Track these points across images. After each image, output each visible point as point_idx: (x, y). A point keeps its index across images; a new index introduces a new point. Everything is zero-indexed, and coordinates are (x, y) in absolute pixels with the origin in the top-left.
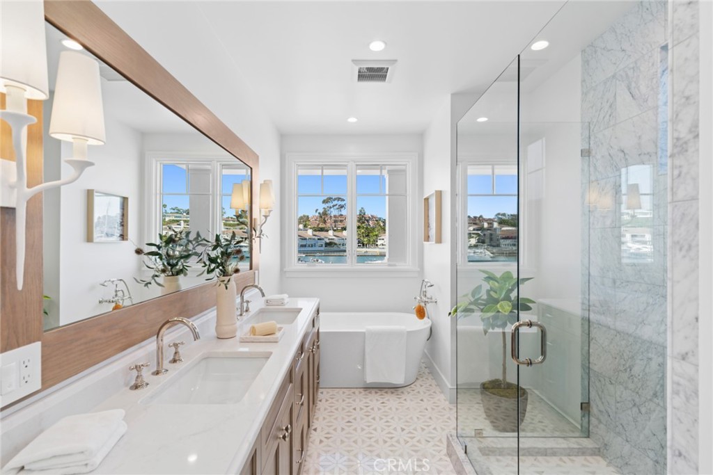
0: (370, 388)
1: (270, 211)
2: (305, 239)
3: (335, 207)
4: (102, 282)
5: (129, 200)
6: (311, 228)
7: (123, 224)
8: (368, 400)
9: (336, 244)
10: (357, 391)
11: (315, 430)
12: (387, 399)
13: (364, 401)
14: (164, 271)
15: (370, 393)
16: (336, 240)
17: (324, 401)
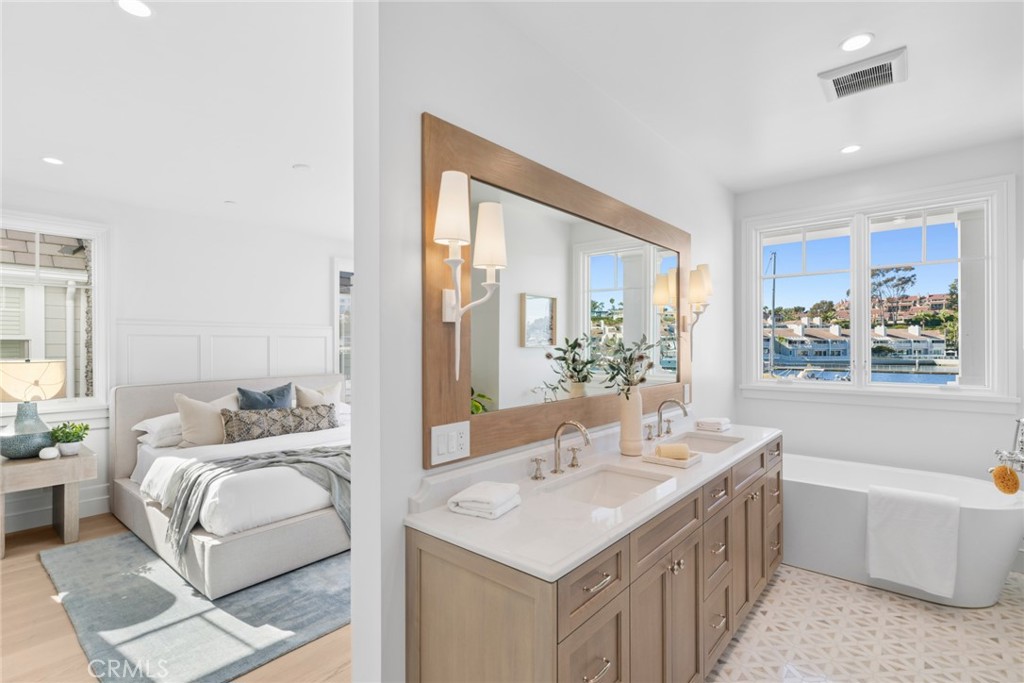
0: (878, 588)
1: (705, 306)
2: (825, 342)
3: (890, 284)
4: (533, 388)
5: (558, 300)
6: (837, 323)
7: (552, 328)
8: (869, 605)
9: (891, 351)
10: (853, 587)
11: (764, 613)
12: (912, 614)
13: (864, 603)
14: (572, 377)
15: (880, 596)
16: (892, 344)
17: (788, 582)
